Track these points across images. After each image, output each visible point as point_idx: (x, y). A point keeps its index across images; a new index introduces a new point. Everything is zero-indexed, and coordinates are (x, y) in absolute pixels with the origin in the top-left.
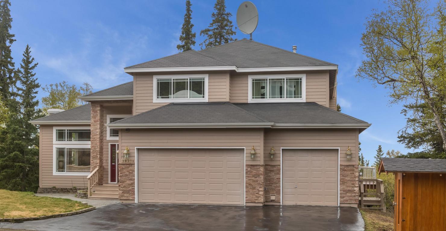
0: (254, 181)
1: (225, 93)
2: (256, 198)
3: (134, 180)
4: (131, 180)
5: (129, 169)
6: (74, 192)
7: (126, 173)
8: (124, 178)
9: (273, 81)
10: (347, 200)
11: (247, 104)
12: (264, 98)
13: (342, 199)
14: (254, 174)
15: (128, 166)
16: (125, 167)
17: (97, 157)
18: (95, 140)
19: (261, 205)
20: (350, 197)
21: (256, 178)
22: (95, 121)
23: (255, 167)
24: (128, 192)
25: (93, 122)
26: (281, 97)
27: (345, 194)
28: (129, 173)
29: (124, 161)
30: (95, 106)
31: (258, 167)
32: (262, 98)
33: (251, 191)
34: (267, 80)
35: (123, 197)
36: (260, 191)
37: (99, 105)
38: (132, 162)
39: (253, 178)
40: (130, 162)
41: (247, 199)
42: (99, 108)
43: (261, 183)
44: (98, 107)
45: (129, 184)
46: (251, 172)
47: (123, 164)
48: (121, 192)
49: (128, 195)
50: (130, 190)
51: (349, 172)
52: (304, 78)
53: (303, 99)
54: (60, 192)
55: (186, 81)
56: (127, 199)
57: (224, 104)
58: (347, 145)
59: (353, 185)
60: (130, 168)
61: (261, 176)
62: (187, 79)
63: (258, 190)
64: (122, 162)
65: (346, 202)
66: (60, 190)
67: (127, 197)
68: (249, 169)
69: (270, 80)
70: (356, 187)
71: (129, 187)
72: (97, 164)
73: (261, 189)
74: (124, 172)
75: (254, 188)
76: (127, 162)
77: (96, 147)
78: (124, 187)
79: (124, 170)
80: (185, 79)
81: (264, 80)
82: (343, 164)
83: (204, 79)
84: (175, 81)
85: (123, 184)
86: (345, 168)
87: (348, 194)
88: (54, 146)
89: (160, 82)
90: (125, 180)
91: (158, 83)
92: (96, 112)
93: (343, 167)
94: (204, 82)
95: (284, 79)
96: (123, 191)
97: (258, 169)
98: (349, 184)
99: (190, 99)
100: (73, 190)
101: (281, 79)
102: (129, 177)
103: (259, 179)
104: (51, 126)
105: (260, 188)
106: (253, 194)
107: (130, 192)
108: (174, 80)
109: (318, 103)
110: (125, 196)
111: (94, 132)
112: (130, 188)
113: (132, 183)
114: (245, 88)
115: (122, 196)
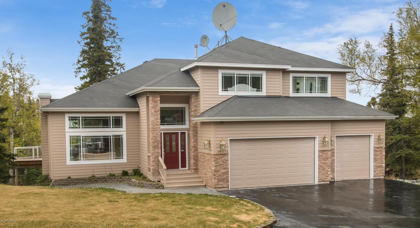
0: (324, 164)
1: (278, 88)
2: (326, 177)
3: (228, 168)
4: (225, 168)
5: (223, 159)
6: (103, 181)
7: (220, 163)
8: (219, 167)
9: (308, 78)
10: (378, 174)
11: (289, 97)
12: (298, 92)
13: (375, 173)
14: (324, 158)
15: (222, 156)
16: (219, 157)
17: (159, 147)
18: (156, 130)
19: (328, 182)
20: (380, 171)
21: (325, 161)
22: (155, 112)
23: (325, 152)
24: (222, 180)
25: (154, 112)
26: (311, 92)
27: (377, 169)
28: (224, 162)
29: (219, 152)
30: (155, 96)
31: (327, 152)
32: (297, 92)
33: (322, 171)
34: (303, 78)
35: (219, 186)
36: (328, 171)
37: (159, 96)
38: (226, 152)
39: (324, 161)
40: (224, 152)
41: (319, 179)
42: (159, 99)
43: (329, 165)
44: (158, 97)
45: (223, 173)
46: (322, 156)
47: (218, 154)
48: (216, 181)
49: (222, 183)
50: (225, 179)
51: (379, 152)
52: (329, 77)
53: (329, 94)
54: (89, 182)
55: (247, 76)
56: (222, 187)
57: (280, 98)
58: (379, 132)
59: (381, 162)
60: (225, 158)
61: (329, 159)
62: (248, 75)
63: (327, 170)
64: (217, 152)
65: (377, 175)
66: (89, 180)
67: (222, 185)
68: (321, 154)
69: (306, 77)
70: (383, 163)
71: (223, 176)
72: (159, 153)
73: (329, 170)
74: (218, 162)
75: (324, 169)
76: (222, 152)
77: (157, 137)
78: (219, 176)
79: (219, 161)
80: (246, 75)
81: (301, 77)
82: (376, 146)
83: (262, 75)
84: (238, 76)
85: (218, 173)
86: (377, 150)
87: (379, 169)
88: (66, 134)
89: (224, 76)
90: (219, 169)
91: (222, 76)
92: (156, 102)
93: (375, 149)
94: (261, 77)
95: (316, 78)
96: (218, 180)
97: (327, 153)
98: (379, 161)
99: (251, 92)
100: (102, 180)
101: (314, 78)
102: (223, 166)
103: (328, 162)
104: (63, 113)
105: (328, 168)
106: (323, 174)
107: (225, 180)
108: (237, 74)
109: (339, 97)
110: (220, 184)
111: (154, 122)
112: (225, 176)
113: (226, 172)
114: (287, 84)
115: (217, 185)
